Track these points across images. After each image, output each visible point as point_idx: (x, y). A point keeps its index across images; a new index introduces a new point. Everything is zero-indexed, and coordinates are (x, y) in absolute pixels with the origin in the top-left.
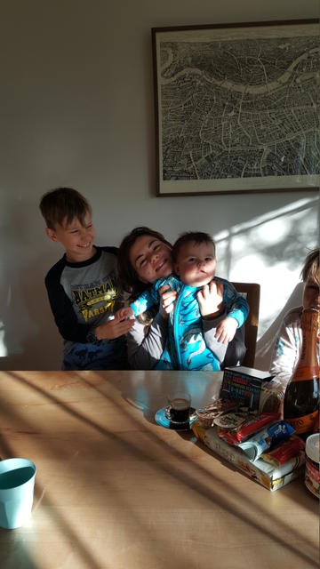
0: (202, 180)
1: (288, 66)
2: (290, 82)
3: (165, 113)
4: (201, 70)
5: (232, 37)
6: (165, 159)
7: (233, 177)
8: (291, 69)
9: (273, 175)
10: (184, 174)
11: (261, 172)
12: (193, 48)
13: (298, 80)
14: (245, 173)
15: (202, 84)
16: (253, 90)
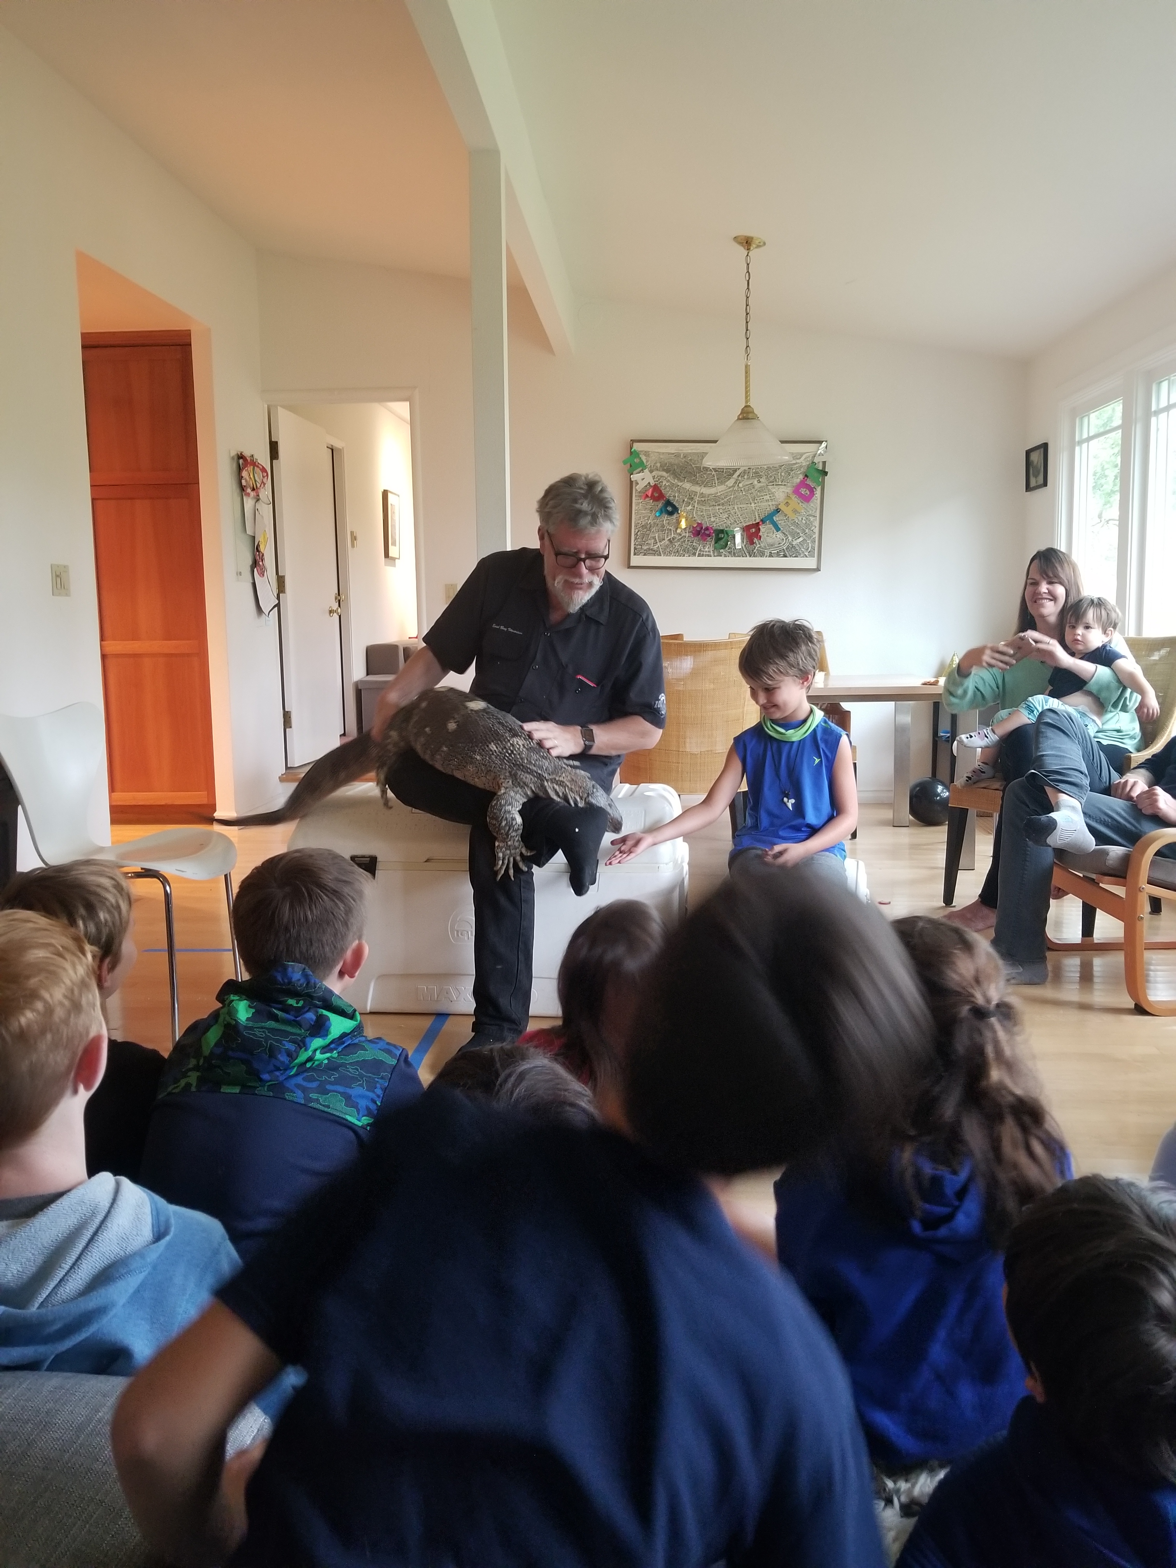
0: (665, 557)
1: (733, 474)
2: (735, 486)
3: (638, 504)
4: (667, 473)
5: (692, 449)
6: (636, 539)
7: (689, 556)
8: (735, 476)
9: (721, 556)
10: (651, 552)
11: (712, 553)
12: (661, 457)
13: (741, 485)
14: (698, 554)
15: (667, 484)
16: (706, 491)
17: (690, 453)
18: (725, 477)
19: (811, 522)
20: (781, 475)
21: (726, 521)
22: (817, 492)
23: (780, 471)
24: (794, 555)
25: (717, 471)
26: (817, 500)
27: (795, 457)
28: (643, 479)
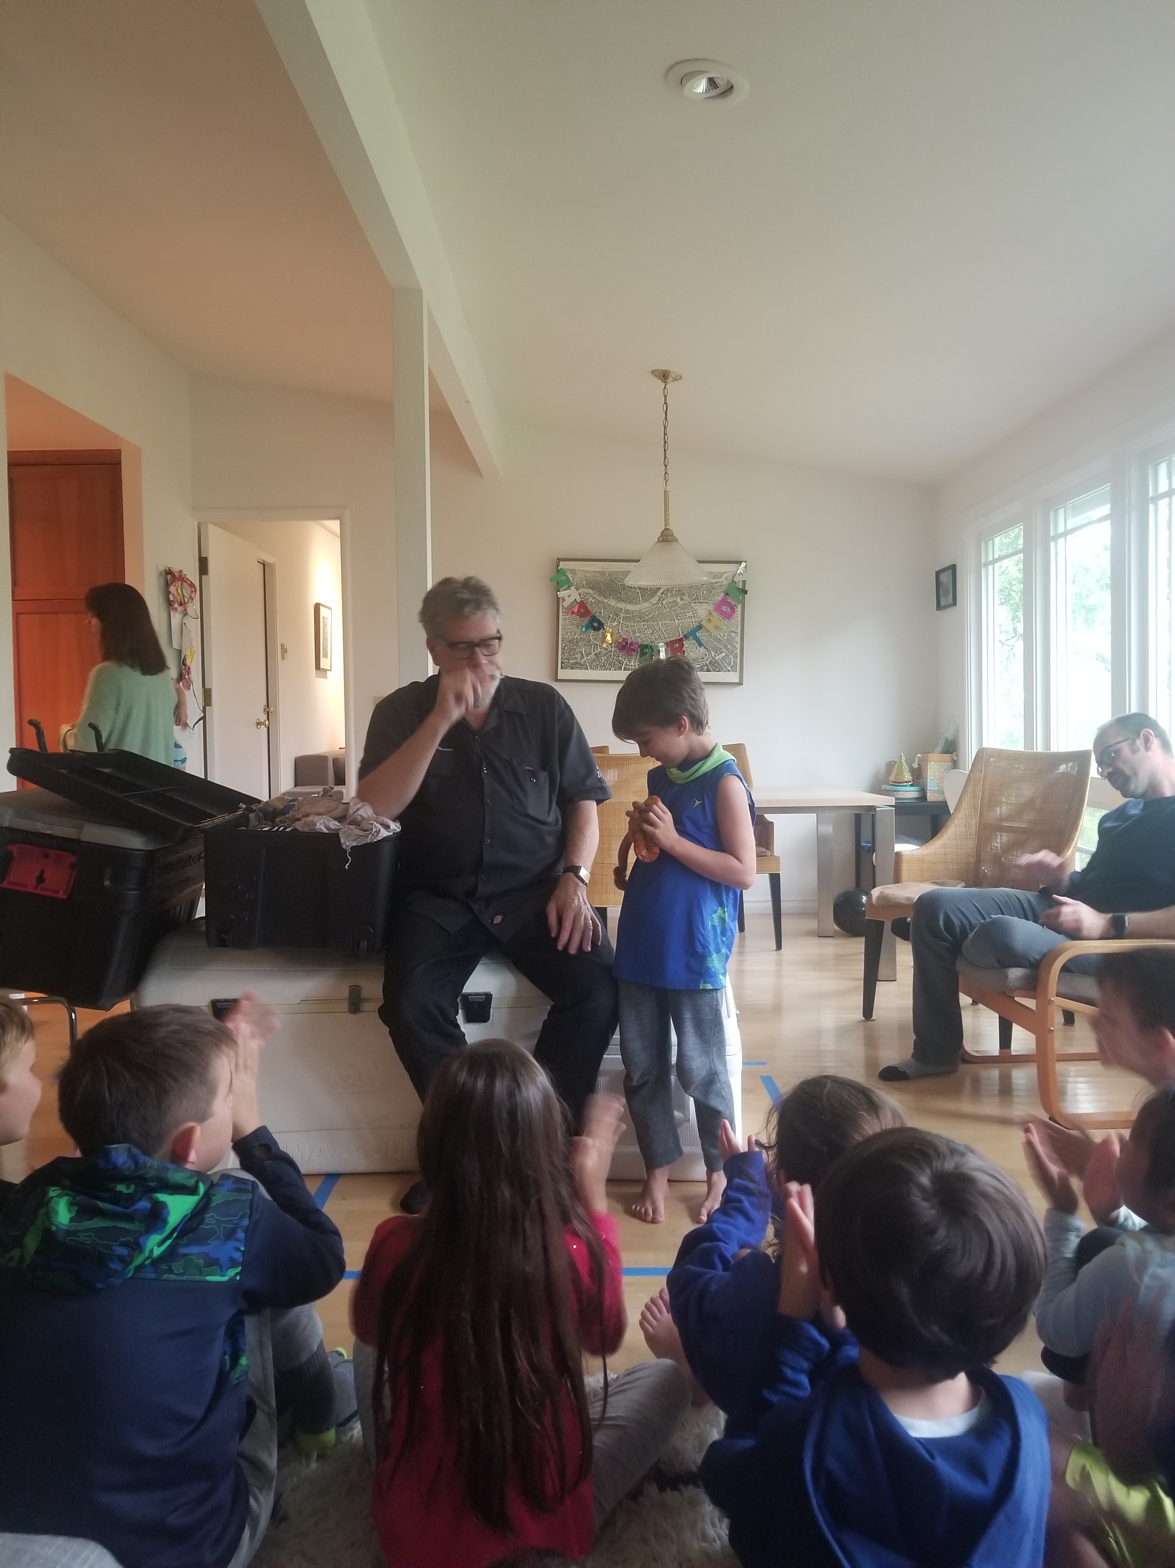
0: (592, 671)
1: (657, 592)
2: (658, 604)
3: (564, 620)
4: (592, 590)
6: (563, 653)
7: (615, 670)
8: (659, 593)
10: (578, 666)
12: (587, 575)
13: (664, 602)
14: (624, 668)
15: (593, 601)
16: (630, 607)
17: (615, 571)
18: (649, 594)
19: (733, 638)
20: (703, 593)
21: (650, 636)
22: (738, 610)
23: (702, 589)
24: (717, 670)
25: (642, 589)
26: (738, 617)
27: (716, 576)
28: (569, 596)
